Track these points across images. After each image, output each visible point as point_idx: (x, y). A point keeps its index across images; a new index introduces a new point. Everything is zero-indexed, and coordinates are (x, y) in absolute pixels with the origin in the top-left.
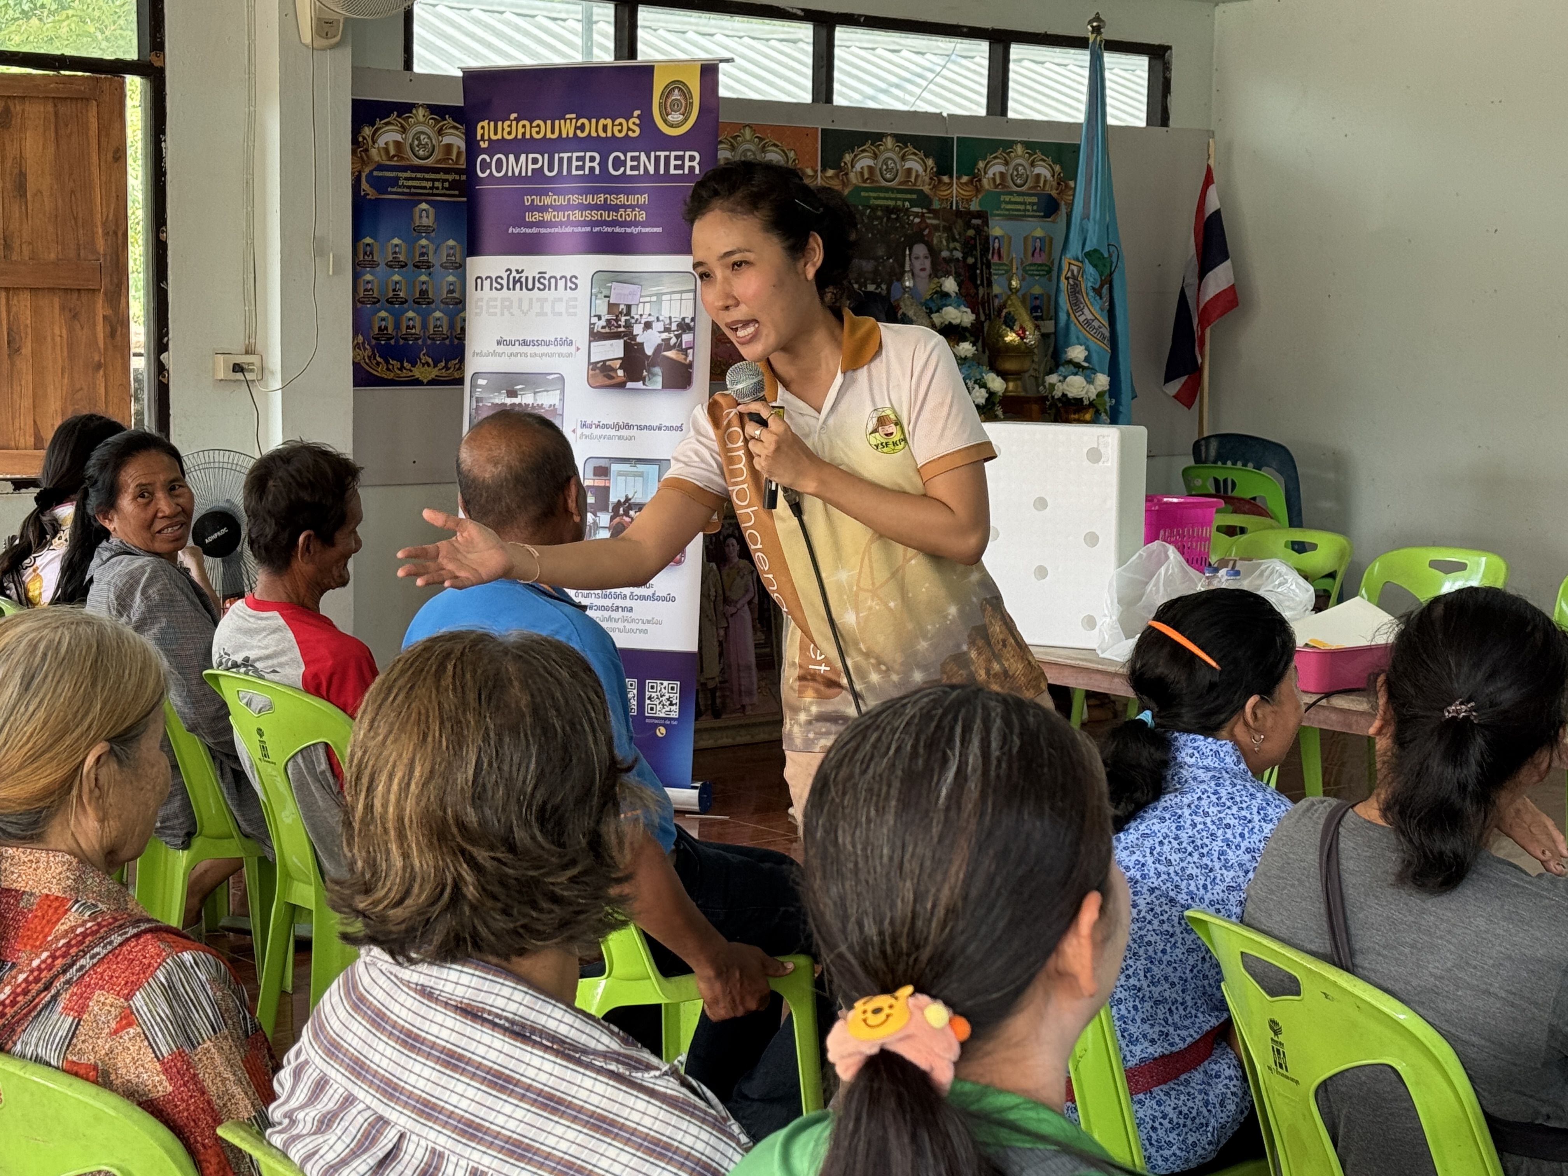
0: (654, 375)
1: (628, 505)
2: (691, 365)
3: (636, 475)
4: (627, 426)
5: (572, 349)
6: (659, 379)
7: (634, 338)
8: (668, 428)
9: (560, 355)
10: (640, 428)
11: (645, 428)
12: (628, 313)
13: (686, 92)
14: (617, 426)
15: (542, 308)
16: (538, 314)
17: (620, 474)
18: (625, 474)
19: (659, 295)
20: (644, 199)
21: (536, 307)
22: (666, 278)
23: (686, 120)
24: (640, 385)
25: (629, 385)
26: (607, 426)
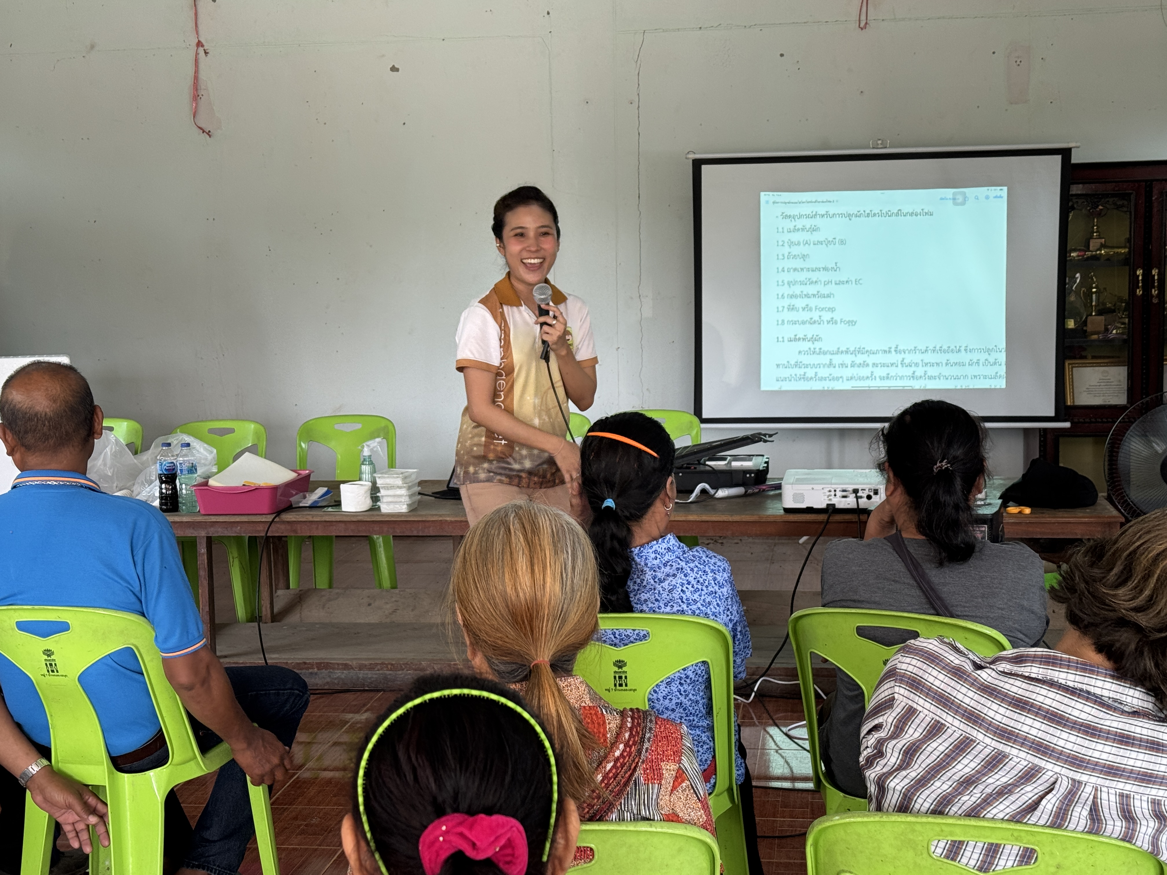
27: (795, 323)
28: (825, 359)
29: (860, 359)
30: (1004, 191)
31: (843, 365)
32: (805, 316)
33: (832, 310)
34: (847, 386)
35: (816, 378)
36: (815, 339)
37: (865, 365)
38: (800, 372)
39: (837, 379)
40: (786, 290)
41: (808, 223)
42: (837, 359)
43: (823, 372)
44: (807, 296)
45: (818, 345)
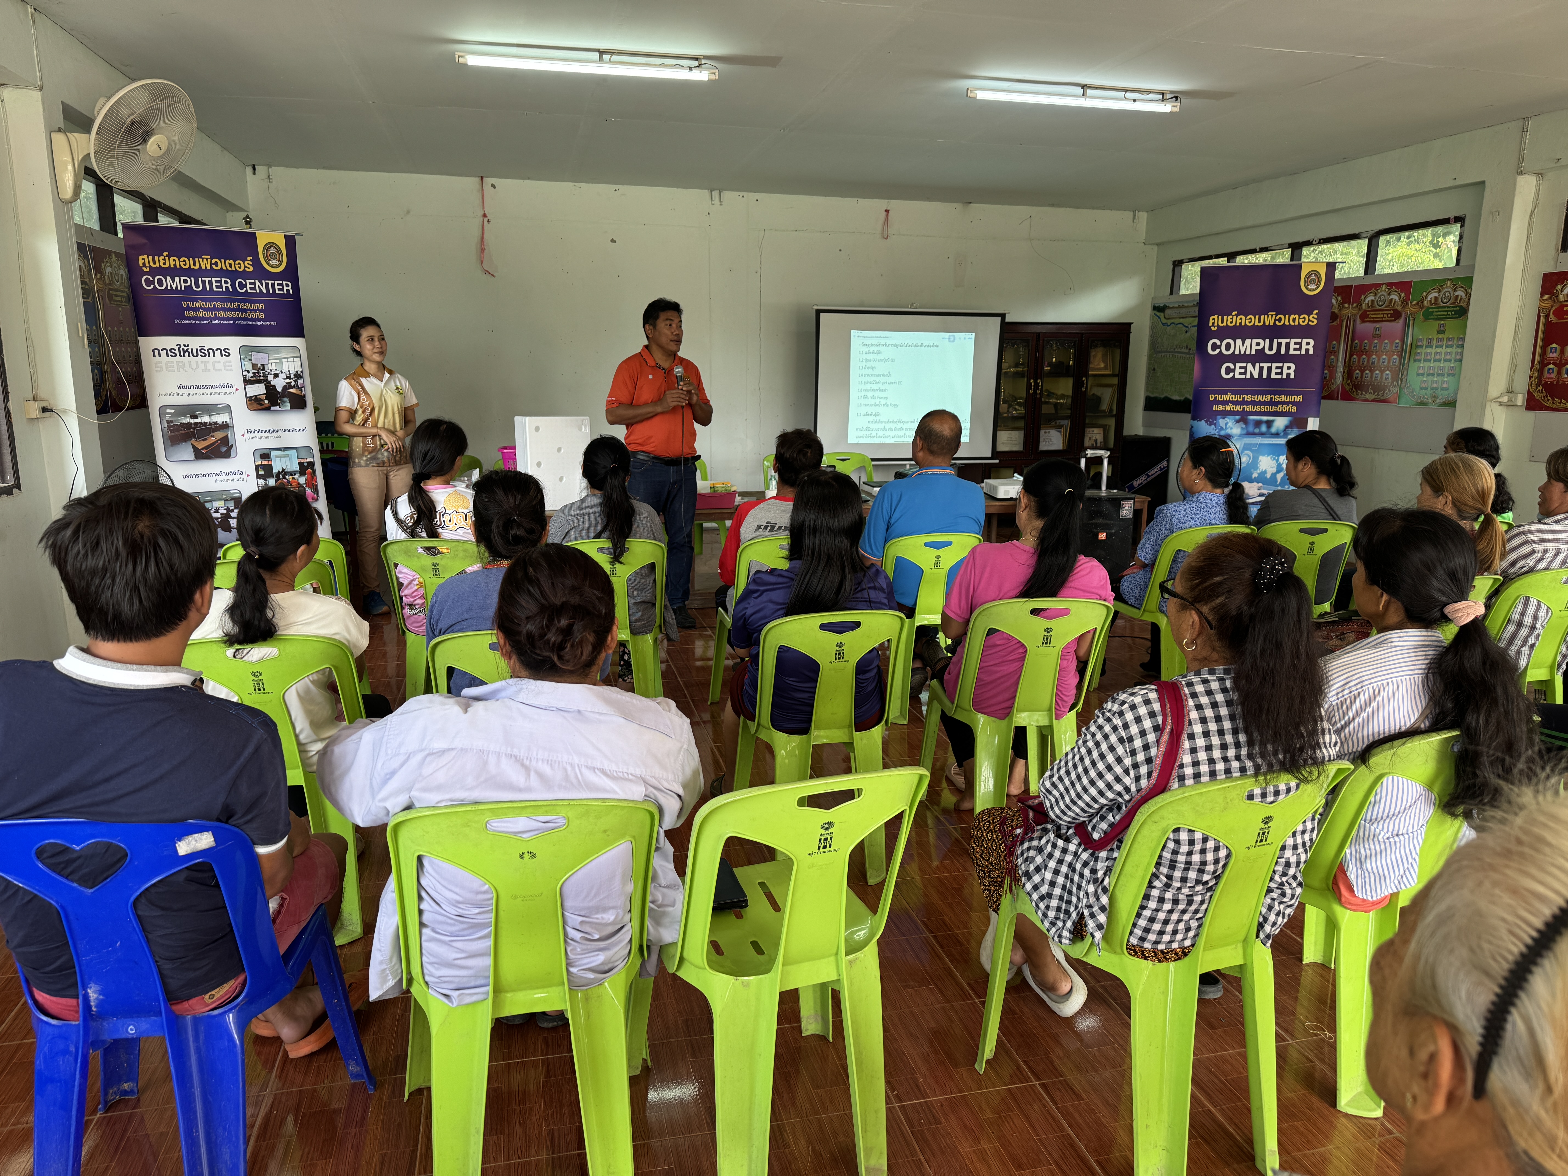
0: (285, 402)
1: (284, 473)
2: (304, 396)
3: (285, 456)
4: (276, 431)
5: (233, 390)
6: (288, 404)
7: (269, 382)
8: (297, 430)
9: (224, 393)
10: (283, 431)
11: (285, 431)
12: (264, 369)
13: (278, 249)
14: (270, 431)
15: (205, 366)
16: (203, 371)
17: (276, 456)
18: (280, 456)
19: (280, 359)
20: (261, 306)
21: (202, 366)
22: (284, 350)
23: (280, 264)
24: (277, 408)
25: (272, 408)
26: (265, 431)
27: (867, 405)
28: (881, 426)
29: (899, 426)
30: (972, 335)
31: (890, 429)
32: (872, 401)
33: (886, 398)
34: (892, 441)
35: (876, 436)
36: (877, 415)
37: (901, 429)
38: (868, 433)
39: (887, 437)
40: (863, 387)
41: (875, 349)
42: (888, 426)
43: (880, 433)
44: (873, 390)
45: (878, 418)
